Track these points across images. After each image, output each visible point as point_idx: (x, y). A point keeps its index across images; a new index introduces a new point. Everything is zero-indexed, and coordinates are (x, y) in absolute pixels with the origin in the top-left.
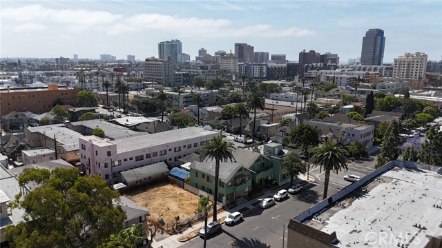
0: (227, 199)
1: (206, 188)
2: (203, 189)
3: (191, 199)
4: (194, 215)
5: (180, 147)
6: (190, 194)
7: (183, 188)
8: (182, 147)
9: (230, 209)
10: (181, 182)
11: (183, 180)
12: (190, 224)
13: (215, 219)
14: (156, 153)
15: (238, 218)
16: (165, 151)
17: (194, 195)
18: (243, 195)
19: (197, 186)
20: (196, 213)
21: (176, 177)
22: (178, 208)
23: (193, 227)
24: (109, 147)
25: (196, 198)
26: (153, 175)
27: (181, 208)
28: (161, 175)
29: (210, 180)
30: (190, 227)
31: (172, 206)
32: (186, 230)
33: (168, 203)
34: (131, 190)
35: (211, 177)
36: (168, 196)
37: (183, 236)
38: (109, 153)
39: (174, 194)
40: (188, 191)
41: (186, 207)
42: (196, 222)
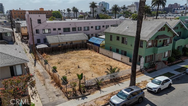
0: (146, 62)
1: (120, 51)
2: (117, 51)
3: (105, 60)
4: (105, 75)
5: (100, 27)
6: (104, 57)
7: (99, 52)
8: (101, 27)
9: (150, 72)
10: (97, 47)
11: (99, 45)
12: (98, 86)
13: (133, 83)
14: (81, 28)
15: (166, 85)
16: (88, 27)
17: (107, 58)
18: (162, 59)
19: (111, 50)
20: (108, 74)
21: (93, 43)
22: (89, 67)
23: (102, 89)
24: (39, 16)
25: (110, 60)
26: (74, 41)
27: (92, 68)
28: (81, 42)
29: (125, 42)
30: (98, 90)
31: (83, 66)
32: (92, 94)
33: (80, 62)
34: (53, 51)
35: (126, 38)
36: (84, 57)
37: (85, 103)
38: (39, 21)
39: (89, 56)
40: (102, 54)
41: (98, 67)
42: (106, 84)
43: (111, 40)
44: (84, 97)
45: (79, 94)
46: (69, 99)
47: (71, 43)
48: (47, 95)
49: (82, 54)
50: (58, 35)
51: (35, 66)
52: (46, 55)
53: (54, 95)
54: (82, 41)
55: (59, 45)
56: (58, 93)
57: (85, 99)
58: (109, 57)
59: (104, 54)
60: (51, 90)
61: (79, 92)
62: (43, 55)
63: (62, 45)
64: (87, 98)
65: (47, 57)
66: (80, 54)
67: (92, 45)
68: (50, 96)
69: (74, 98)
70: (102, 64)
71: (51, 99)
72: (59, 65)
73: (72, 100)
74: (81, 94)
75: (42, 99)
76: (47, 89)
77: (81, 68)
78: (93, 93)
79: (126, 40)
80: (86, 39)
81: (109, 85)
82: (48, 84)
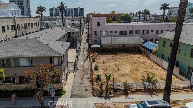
7: (149, 59)
10: (149, 53)
11: (151, 51)
16: (148, 31)
19: (163, 57)
22: (129, 72)
23: (129, 96)
24: (99, 19)
25: (158, 68)
26: (126, 44)
27: (132, 73)
28: (134, 46)
29: (179, 49)
30: (125, 95)
31: (124, 69)
32: (116, 97)
33: (123, 66)
34: (104, 51)
35: (181, 46)
36: (130, 61)
37: (105, 103)
38: (99, 24)
39: (137, 61)
40: (153, 61)
41: (139, 73)
42: (137, 92)
43: (164, 46)
44: (107, 97)
45: (104, 94)
46: (94, 95)
47: (123, 45)
48: (79, 87)
49: (130, 58)
50: (112, 37)
51: (84, 62)
52: (97, 54)
53: (84, 89)
54: (136, 44)
55: (111, 47)
56: (88, 88)
57: (108, 100)
58: (159, 66)
59: (154, 61)
60: (84, 84)
61: (105, 92)
62: (95, 54)
63: (114, 47)
64: (110, 99)
65: (97, 56)
66: (128, 58)
67: (145, 50)
68: (80, 89)
69: (98, 96)
70: (145, 72)
71: (80, 91)
72: (103, 64)
73: (96, 97)
74: (106, 94)
75: (73, 89)
76: (82, 83)
77: (121, 71)
78: (119, 96)
79: (180, 48)
80: (140, 43)
81: (140, 93)
82: (84, 79)
